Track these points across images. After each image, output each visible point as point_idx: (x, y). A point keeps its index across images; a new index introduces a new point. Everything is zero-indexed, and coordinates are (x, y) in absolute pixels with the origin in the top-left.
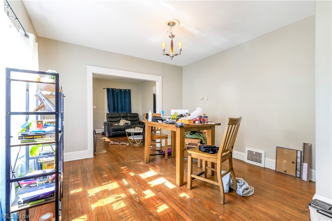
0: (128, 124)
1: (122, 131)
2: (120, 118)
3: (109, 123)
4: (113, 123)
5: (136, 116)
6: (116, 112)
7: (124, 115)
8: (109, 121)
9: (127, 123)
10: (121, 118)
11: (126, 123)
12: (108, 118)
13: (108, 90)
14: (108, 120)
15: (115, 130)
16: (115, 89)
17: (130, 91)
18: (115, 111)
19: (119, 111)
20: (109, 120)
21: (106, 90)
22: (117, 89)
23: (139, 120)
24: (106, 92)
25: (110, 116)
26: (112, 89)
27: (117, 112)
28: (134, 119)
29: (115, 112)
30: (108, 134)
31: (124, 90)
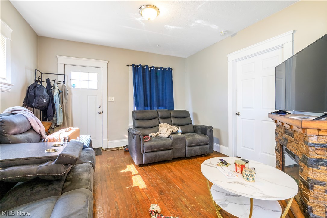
0: (177, 133)
1: (167, 152)
2: (157, 119)
3: (138, 131)
4: (146, 132)
5: (185, 115)
6: (149, 108)
7: (165, 114)
8: (138, 127)
9: (174, 131)
10: (160, 120)
11: (173, 133)
12: (136, 121)
13: (135, 67)
14: (137, 125)
15: (152, 149)
16: (147, 66)
17: (170, 70)
18: (147, 106)
19: (154, 107)
20: (138, 123)
21: (131, 68)
22: (150, 67)
23: (191, 123)
24: (132, 72)
25: (140, 115)
26: (143, 67)
27: (151, 109)
28: (183, 121)
29: (146, 108)
30: (138, 160)
31: (161, 68)
